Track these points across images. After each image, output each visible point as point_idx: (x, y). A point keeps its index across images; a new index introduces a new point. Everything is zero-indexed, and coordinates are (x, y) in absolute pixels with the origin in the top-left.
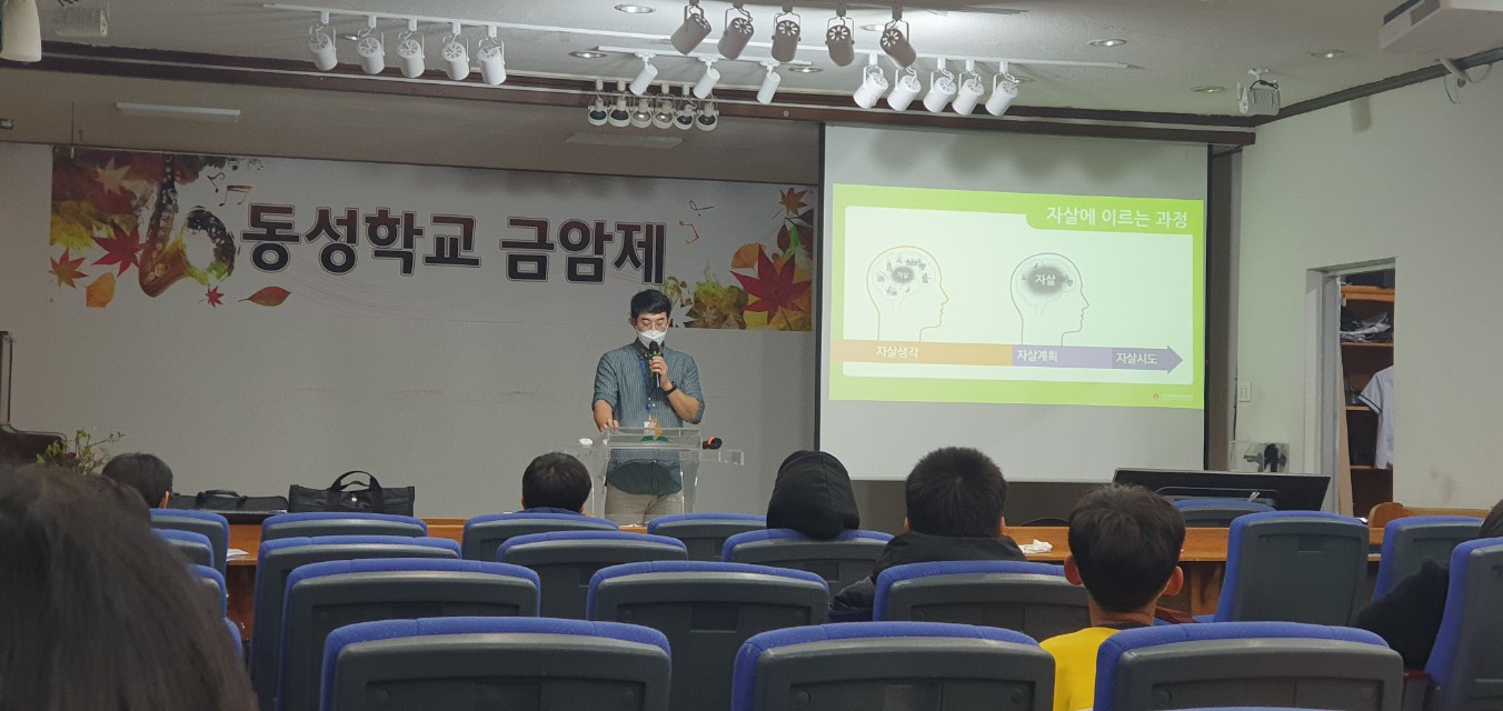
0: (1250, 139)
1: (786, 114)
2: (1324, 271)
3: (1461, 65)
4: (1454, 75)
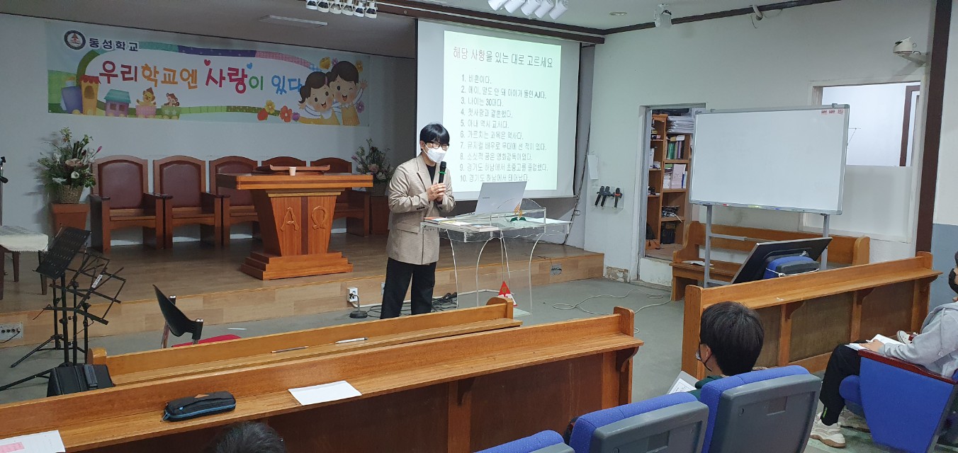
0: (602, 41)
1: (405, 12)
2: (647, 107)
3: (761, 9)
4: (757, 12)
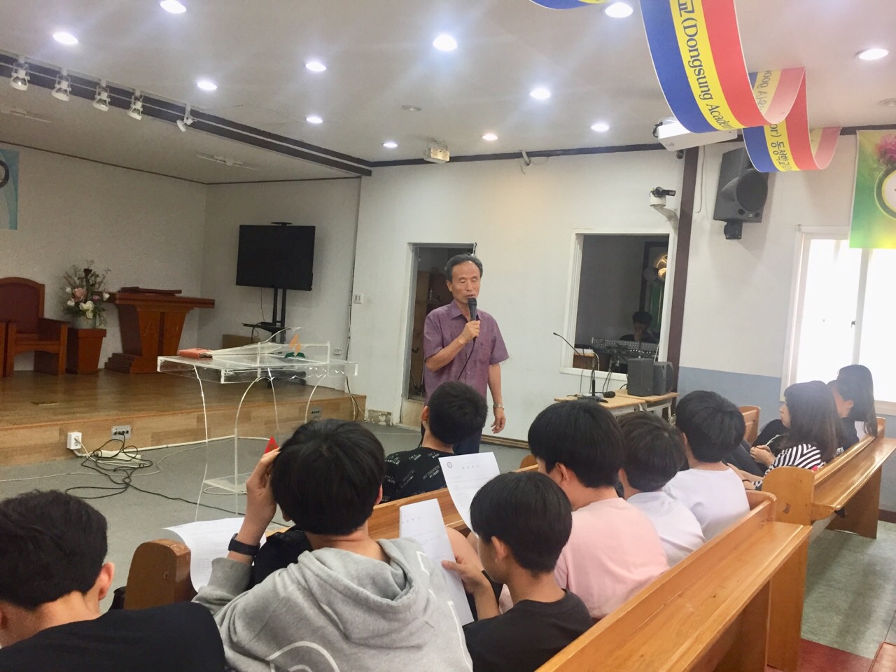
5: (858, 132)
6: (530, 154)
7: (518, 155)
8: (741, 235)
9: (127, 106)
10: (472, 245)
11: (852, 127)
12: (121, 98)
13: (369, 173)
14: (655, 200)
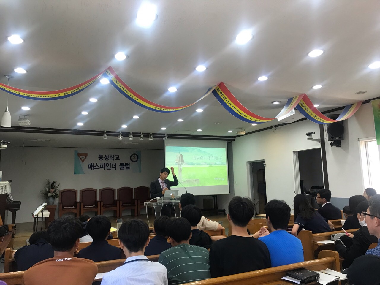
5: (371, 101)
6: (276, 126)
7: (271, 127)
8: (341, 145)
9: (148, 137)
10: (264, 160)
11: (369, 100)
12: (147, 135)
13: (234, 140)
14: (307, 137)
